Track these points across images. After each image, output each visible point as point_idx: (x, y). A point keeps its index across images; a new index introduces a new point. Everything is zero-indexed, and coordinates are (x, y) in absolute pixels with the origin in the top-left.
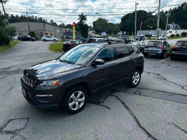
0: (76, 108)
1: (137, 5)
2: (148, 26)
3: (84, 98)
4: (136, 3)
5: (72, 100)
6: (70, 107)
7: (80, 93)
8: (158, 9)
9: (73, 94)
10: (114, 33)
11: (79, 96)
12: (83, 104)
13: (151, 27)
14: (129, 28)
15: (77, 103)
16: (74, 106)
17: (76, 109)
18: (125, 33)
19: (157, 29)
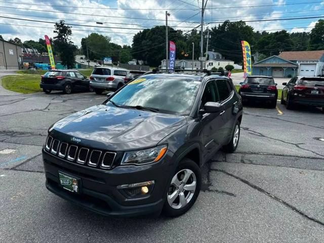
0: (180, 204)
1: (168, 16)
2: (183, 53)
3: (194, 183)
4: (166, 12)
5: (173, 188)
6: (170, 202)
7: (189, 172)
8: (200, 27)
9: (176, 175)
10: (122, 62)
11: (185, 180)
12: (192, 195)
13: (185, 55)
14: (147, 54)
15: (182, 194)
16: (177, 200)
17: (179, 207)
18: (140, 62)
19: (200, 58)
